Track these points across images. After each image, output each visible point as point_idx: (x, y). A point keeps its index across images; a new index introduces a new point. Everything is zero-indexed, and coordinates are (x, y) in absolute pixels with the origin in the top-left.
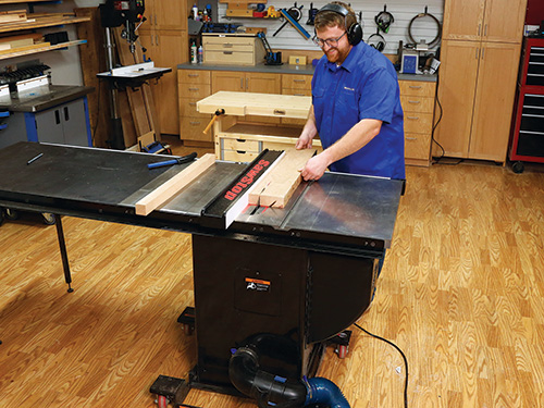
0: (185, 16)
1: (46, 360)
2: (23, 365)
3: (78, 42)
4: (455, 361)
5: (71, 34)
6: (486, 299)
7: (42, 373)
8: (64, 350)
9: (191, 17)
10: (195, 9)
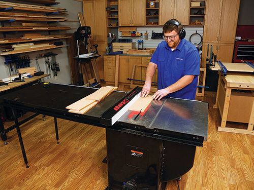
0: (106, 36)
1: (44, 169)
2: (34, 172)
3: (67, 45)
4: (217, 175)
5: (64, 43)
6: (228, 146)
7: (41, 176)
8: (51, 166)
9: (109, 36)
10: (110, 34)
